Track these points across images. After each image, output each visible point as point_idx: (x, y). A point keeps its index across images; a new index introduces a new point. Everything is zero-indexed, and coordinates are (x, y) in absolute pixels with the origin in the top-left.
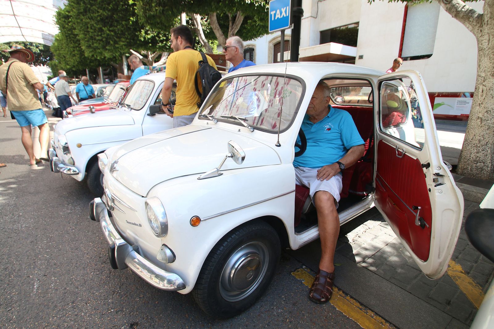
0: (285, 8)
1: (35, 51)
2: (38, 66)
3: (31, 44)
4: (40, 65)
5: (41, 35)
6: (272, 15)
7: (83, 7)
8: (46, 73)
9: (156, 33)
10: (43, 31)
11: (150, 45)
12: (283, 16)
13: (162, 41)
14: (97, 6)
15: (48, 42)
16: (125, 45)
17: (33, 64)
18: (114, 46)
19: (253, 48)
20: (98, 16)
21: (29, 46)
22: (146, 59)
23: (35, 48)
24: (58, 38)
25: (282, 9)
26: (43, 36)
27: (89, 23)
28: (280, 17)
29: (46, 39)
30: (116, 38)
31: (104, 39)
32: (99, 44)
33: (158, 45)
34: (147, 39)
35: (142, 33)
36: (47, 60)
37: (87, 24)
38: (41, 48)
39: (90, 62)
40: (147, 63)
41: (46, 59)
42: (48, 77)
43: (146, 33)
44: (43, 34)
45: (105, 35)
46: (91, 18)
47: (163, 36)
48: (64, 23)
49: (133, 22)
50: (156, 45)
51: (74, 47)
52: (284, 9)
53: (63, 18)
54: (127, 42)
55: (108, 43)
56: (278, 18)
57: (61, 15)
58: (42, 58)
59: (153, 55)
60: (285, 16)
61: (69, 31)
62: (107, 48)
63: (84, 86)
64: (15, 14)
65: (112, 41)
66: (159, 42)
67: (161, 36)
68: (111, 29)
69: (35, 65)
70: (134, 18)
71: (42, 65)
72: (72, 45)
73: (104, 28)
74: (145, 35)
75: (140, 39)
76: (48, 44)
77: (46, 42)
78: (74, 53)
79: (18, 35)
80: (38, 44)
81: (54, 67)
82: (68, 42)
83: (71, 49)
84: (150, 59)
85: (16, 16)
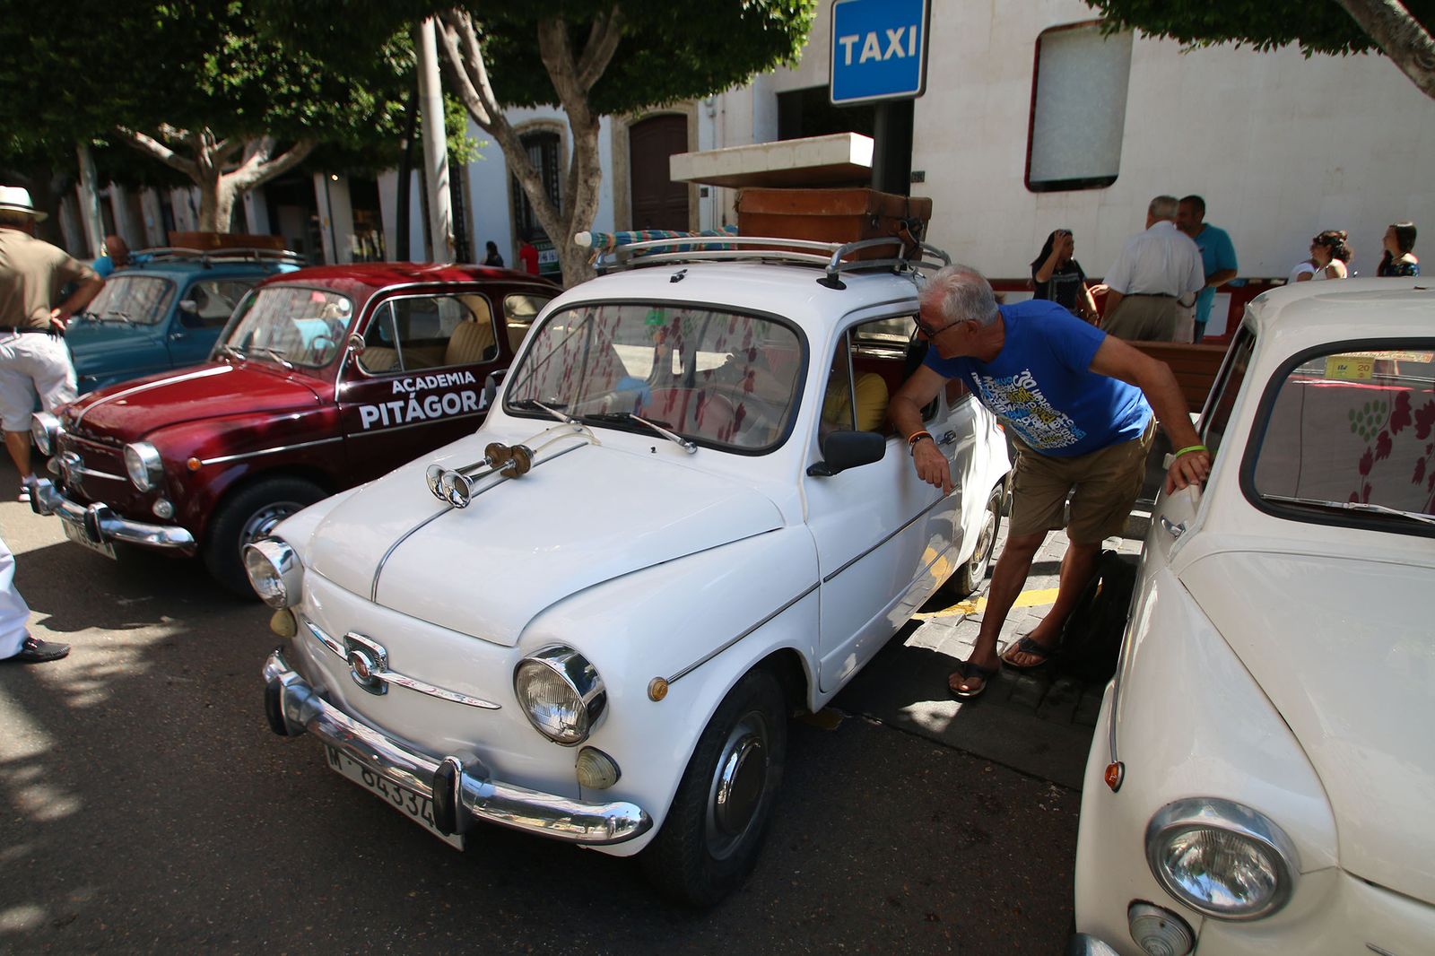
0: (901, 31)
6: (844, 46)
9: (261, 69)
11: (240, 111)
12: (894, 53)
13: (285, 100)
19: (556, 132)
22: (187, 162)
25: (890, 33)
28: (878, 58)
30: (89, 82)
31: (33, 84)
33: (270, 111)
34: (226, 88)
35: (208, 65)
40: (192, 176)
43: (224, 65)
45: (38, 68)
47: (287, 82)
49: (166, 20)
50: (264, 113)
52: (895, 32)
56: (871, 60)
59: (217, 147)
60: (901, 54)
62: (48, 116)
65: (72, 91)
66: (273, 101)
67: (281, 80)
68: (63, 44)
70: (173, 7)
73: (32, 39)
74: (218, 75)
75: (200, 89)
84: (207, 159)
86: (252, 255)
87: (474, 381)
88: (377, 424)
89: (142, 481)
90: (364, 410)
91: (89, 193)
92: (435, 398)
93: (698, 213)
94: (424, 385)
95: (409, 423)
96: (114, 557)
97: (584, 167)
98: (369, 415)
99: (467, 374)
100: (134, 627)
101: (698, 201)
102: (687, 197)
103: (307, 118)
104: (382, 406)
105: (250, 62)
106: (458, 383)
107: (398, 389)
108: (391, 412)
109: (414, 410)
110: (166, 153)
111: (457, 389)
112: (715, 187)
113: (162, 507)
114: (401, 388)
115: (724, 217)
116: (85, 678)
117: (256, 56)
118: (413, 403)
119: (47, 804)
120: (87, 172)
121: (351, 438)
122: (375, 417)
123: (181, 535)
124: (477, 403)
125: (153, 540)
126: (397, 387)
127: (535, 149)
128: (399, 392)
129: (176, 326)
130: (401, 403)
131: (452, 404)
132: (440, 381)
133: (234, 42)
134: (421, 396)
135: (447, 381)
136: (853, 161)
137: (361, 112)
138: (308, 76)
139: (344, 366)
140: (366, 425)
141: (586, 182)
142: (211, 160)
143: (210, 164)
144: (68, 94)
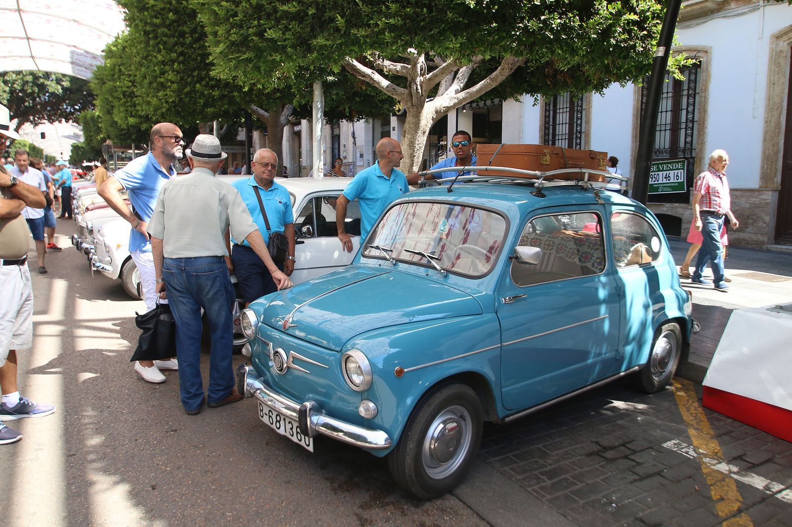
1: (53, 91)
2: (56, 123)
3: (47, 75)
4: (60, 122)
5: (69, 55)
8: (69, 137)
10: (74, 46)
15: (82, 71)
16: (392, 28)
17: (46, 118)
18: (347, 34)
21: (42, 80)
22: (401, 90)
23: (53, 84)
24: (114, 49)
26: (72, 58)
29: (79, 65)
36: (75, 109)
38: (66, 84)
39: (206, 105)
41: (72, 106)
42: (72, 146)
44: (72, 53)
51: (163, 63)
54: (405, 17)
58: (65, 107)
59: (428, 76)
61: (157, 18)
63: (255, 187)
64: (21, 7)
69: (51, 121)
71: (63, 120)
72: (160, 57)
76: (81, 75)
77: (79, 70)
78: (162, 80)
79: (22, 57)
80: (60, 75)
81: (91, 125)
82: (151, 48)
83: (156, 68)
84: (419, 87)
85: (23, 12)
110: (385, 83)
142: (421, 88)
143: (420, 91)
144: (339, 18)
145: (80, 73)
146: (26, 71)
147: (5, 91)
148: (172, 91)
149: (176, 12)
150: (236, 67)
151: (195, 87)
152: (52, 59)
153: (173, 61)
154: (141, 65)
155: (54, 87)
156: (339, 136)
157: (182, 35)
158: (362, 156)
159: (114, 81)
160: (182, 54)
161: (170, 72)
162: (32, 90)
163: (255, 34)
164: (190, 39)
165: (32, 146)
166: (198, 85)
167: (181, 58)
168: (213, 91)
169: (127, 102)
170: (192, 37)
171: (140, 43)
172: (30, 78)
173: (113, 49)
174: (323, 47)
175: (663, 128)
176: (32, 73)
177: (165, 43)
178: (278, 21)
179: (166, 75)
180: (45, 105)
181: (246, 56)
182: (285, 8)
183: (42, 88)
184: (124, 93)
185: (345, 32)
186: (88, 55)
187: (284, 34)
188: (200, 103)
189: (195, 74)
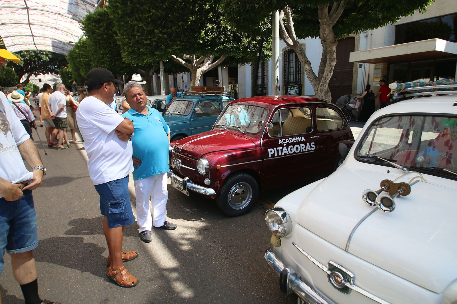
3: (41, 52)
4: (48, 74)
7: (130, 8)
8: (51, 80)
9: (216, 34)
14: (148, 5)
15: (58, 50)
16: (178, 49)
17: (41, 72)
18: (166, 50)
20: (148, 17)
21: (39, 55)
22: (189, 65)
23: (45, 56)
26: (53, 44)
27: (135, 25)
29: (56, 47)
30: (169, 42)
31: (154, 44)
32: (147, 49)
34: (206, 41)
35: (201, 34)
36: (55, 68)
37: (133, 26)
38: (51, 56)
40: (190, 69)
41: (54, 66)
43: (206, 35)
44: (53, 42)
45: (156, 39)
46: (140, 20)
47: (223, 37)
48: (94, 28)
49: (192, 21)
51: (103, 54)
53: (93, 22)
55: (158, 47)
57: (92, 19)
58: (50, 66)
59: (198, 60)
61: (99, 37)
64: (30, 23)
65: (164, 45)
66: (219, 44)
68: (163, 31)
70: (194, 17)
71: (50, 73)
72: (102, 52)
73: (155, 30)
74: (204, 37)
75: (199, 41)
76: (58, 52)
77: (56, 50)
78: (103, 60)
79: (29, 44)
80: (47, 52)
81: (66, 76)
82: (97, 48)
83: (100, 56)
84: (195, 64)
85: (31, 25)
86: (215, 93)
87: (305, 140)
88: (273, 155)
89: (202, 171)
90: (269, 150)
91: (162, 75)
92: (292, 146)
93: (357, 74)
94: (289, 141)
95: (283, 155)
96: (188, 195)
97: (330, 58)
98: (271, 151)
99: (303, 137)
100: (194, 221)
101: (357, 69)
102: (353, 68)
103: (228, 48)
104: (275, 149)
105: (214, 32)
106: (300, 141)
107: (280, 143)
108: (278, 151)
109: (285, 151)
110: (184, 62)
111: (299, 143)
112: (366, 64)
113: (207, 181)
114: (281, 142)
115: (369, 75)
116: (184, 239)
117: (215, 30)
118: (285, 148)
119: (183, 290)
120: (162, 69)
121: (265, 160)
122: (272, 153)
123: (211, 191)
124: (305, 149)
125: (203, 192)
126: (280, 142)
127: (293, 54)
128: (281, 144)
129: (193, 116)
130: (281, 148)
131: (297, 148)
132: (294, 140)
133: (210, 26)
134: (288, 145)
135: (296, 140)
136: (436, 50)
137: (244, 45)
138: (229, 35)
139: (264, 134)
140: (270, 156)
141: (330, 64)
142: (196, 64)
143: (195, 65)
144: (163, 46)
145: (58, 51)
146: (31, 50)
147: (22, 60)
148: (107, 65)
149: (107, 35)
150: (131, 59)
151: (116, 63)
152: (44, 45)
153: (107, 54)
154: (93, 54)
155: (45, 58)
156: (177, 78)
157: (110, 43)
158: (186, 87)
159: (80, 58)
160: (110, 51)
161: (106, 58)
162: (35, 59)
163: (137, 50)
164: (113, 45)
165: (34, 85)
166: (117, 63)
167: (110, 52)
168: (123, 65)
169: (86, 67)
170: (113, 44)
171: (93, 46)
172: (33, 54)
173: (79, 45)
174: (158, 55)
175: (291, 74)
176: (34, 51)
177: (103, 47)
178: (144, 46)
179: (104, 58)
180: (40, 66)
181: (134, 56)
182: (146, 42)
183: (40, 59)
184: (85, 63)
185: (165, 50)
186: (61, 43)
187: (146, 50)
188: (118, 69)
189: (116, 58)
